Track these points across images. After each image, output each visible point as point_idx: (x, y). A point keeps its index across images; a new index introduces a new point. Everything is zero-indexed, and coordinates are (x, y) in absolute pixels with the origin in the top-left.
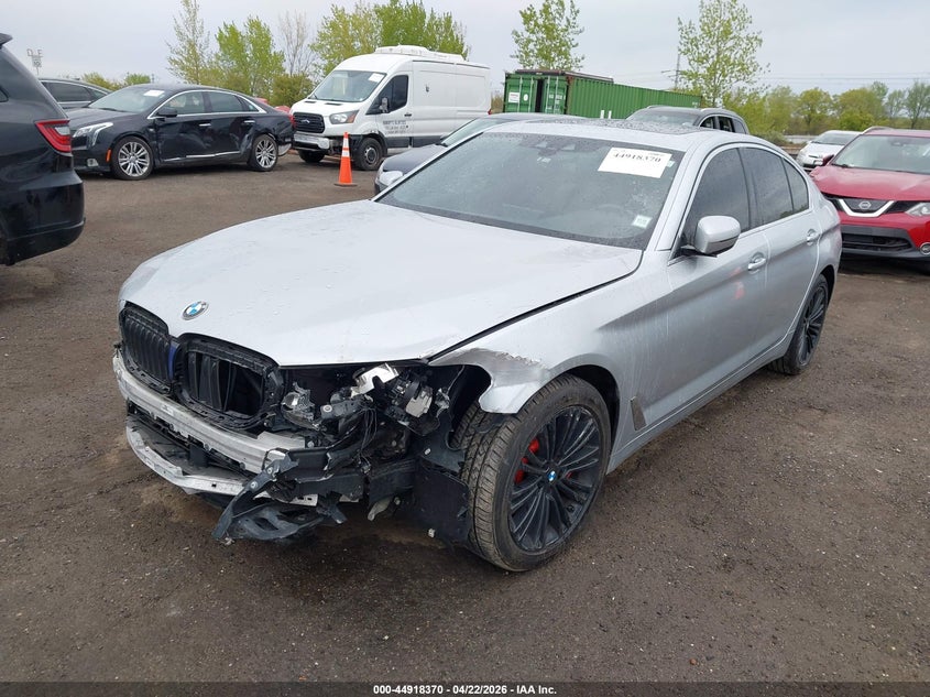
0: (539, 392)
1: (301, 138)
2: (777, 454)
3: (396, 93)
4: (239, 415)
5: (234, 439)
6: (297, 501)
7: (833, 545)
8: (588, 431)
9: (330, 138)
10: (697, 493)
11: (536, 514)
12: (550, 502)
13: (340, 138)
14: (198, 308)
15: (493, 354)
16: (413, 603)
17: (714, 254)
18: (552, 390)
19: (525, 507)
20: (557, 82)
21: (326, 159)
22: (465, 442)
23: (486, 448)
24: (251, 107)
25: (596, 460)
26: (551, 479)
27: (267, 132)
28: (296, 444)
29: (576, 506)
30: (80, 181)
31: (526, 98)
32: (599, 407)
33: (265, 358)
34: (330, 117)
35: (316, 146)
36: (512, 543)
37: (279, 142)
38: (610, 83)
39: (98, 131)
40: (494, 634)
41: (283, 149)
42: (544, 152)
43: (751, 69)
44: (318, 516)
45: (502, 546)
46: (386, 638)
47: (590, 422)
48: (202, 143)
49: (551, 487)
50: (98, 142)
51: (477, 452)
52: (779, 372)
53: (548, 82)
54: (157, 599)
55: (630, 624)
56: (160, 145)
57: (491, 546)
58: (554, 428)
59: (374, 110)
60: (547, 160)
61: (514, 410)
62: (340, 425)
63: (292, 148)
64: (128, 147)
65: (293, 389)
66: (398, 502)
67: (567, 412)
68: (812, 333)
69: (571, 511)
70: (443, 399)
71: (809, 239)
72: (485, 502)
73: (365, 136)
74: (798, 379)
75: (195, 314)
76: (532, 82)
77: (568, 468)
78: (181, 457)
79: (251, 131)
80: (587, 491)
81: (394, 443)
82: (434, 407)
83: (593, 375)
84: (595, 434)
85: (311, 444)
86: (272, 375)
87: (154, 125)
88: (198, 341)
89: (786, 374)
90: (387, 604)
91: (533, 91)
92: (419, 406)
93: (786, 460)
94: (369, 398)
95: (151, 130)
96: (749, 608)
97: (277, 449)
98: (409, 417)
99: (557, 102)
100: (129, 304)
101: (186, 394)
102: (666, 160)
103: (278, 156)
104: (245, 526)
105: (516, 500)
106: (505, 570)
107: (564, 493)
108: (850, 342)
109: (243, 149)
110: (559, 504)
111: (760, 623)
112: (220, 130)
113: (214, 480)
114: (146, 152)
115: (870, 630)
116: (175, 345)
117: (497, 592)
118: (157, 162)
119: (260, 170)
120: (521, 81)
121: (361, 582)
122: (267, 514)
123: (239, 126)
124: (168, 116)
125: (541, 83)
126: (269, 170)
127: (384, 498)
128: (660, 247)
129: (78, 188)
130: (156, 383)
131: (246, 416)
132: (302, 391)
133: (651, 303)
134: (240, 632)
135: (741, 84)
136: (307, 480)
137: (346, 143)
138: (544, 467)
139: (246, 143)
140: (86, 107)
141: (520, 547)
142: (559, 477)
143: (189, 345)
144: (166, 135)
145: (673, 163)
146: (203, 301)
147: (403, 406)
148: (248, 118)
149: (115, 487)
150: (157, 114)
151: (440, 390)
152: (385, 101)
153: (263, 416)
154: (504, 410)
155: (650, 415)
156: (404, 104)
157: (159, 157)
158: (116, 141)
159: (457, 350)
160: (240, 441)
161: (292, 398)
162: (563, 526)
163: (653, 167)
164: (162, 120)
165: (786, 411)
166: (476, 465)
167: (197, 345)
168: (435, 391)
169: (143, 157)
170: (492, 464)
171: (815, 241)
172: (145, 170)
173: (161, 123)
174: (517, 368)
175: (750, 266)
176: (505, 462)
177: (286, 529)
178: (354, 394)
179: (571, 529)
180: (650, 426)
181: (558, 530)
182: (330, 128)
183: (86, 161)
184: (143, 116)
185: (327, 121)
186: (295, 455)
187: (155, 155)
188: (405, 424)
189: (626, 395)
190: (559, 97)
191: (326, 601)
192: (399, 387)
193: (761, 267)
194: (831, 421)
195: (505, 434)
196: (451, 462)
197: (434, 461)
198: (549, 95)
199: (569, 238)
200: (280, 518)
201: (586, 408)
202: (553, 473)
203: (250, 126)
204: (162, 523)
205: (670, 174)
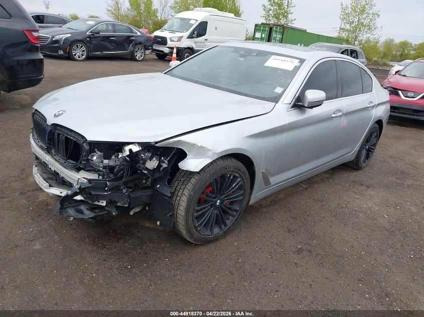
0: (212, 163)
1: (156, 47)
2: (339, 204)
3: (201, 30)
4: (72, 162)
5: (69, 172)
6: (97, 203)
7: (353, 247)
8: (238, 184)
9: (169, 48)
10: (295, 218)
11: (209, 218)
12: (217, 214)
13: (172, 48)
14: (61, 113)
15: (188, 143)
16: (146, 253)
17: (311, 107)
18: (218, 163)
19: (203, 214)
20: (278, 30)
21: (168, 58)
22: (176, 183)
23: (184, 187)
24: (134, 32)
25: (242, 197)
26: (218, 204)
27: (140, 43)
28: (94, 176)
29: (231, 217)
30: (43, 57)
31: (263, 36)
32: (244, 173)
33: (83, 137)
34: (170, 38)
35: (163, 52)
36: (194, 230)
37: (146, 49)
38: (305, 31)
39: (64, 38)
40: (179, 271)
41: (148, 52)
42: (242, 56)
43: (373, 28)
44: (106, 210)
45: (189, 231)
46: (129, 267)
47: (239, 180)
48: (110, 46)
49: (217, 207)
50: (63, 43)
51: (180, 188)
52: (351, 168)
53: (274, 29)
54: (32, 241)
55: (244, 273)
56: (91, 46)
57: (184, 231)
58: (219, 180)
59: (191, 37)
60: (242, 59)
61: (197, 170)
62: (115, 170)
63: (152, 51)
64: (77, 46)
65: (95, 152)
66: (147, 209)
67: (227, 174)
68: (369, 152)
69: (228, 219)
70: (164, 162)
71: (369, 106)
72: (181, 211)
73: (185, 48)
74: (360, 172)
75: (59, 115)
76: (267, 28)
77: (227, 199)
78: (53, 180)
79: (133, 42)
80: (236, 211)
81: (144, 181)
82: (159, 166)
83: (241, 158)
84: (241, 185)
85: (101, 177)
86: (84, 144)
87: (89, 37)
88: (59, 128)
89: (355, 169)
90: (134, 253)
91: (267, 33)
92: (152, 164)
93: (342, 207)
94: (127, 158)
95: (88, 39)
96: (303, 271)
97: (83, 178)
98: (147, 169)
99: (278, 38)
100: (36, 110)
101: (53, 151)
102: (296, 62)
103: (145, 55)
104: (70, 211)
105: (197, 211)
106: (192, 243)
107: (224, 211)
108: (391, 157)
109: (129, 51)
110: (221, 216)
111: (306, 278)
112: (119, 41)
113: (62, 190)
114: (85, 49)
115: (358, 286)
116: (49, 129)
117: (187, 252)
118: (90, 53)
119: (136, 60)
120: (262, 28)
121: (125, 242)
122: (83, 207)
123: (128, 40)
124: (96, 33)
125: (271, 29)
126: (140, 61)
127: (139, 205)
128: (285, 102)
129: (41, 61)
130: (43, 146)
131: (75, 162)
132: (99, 153)
133: (275, 128)
134: (64, 258)
135: (368, 35)
136: (97, 193)
137: (175, 51)
138: (214, 198)
139: (131, 48)
140: (61, 27)
141: (200, 233)
142: (222, 203)
143: (55, 129)
144: (94, 42)
145: (299, 64)
146: (64, 109)
147: (144, 163)
148: (132, 36)
149: (29, 191)
150: (91, 32)
151: (163, 158)
152: (196, 32)
153: (80, 163)
154: (192, 170)
155: (273, 180)
156: (204, 35)
157: (91, 51)
158: (72, 43)
159: (171, 140)
160: (72, 174)
161: (93, 156)
162: (223, 226)
163: (288, 65)
164: (93, 35)
165: (349, 186)
166: (179, 194)
167: (58, 129)
168: (160, 158)
169: (83, 51)
170: (186, 194)
171: (373, 107)
172: (84, 57)
173: (93, 36)
174: (201, 151)
175: (333, 116)
176: (192, 193)
177: (88, 214)
178: (120, 156)
179: (227, 227)
180: (273, 186)
181: (221, 228)
182: (170, 44)
183: (58, 51)
184: (84, 33)
185: (168, 40)
186: (92, 181)
187: (88, 51)
188: (145, 172)
189: (259, 170)
190: (279, 36)
191: (107, 249)
192: (142, 155)
193: (340, 116)
194: (370, 192)
195: (193, 181)
196: (167, 191)
197: (160, 191)
198: (274, 35)
199: (244, 96)
200: (87, 209)
201: (236, 173)
202: (219, 201)
203: (133, 40)
204: (45, 209)
205: (297, 69)
